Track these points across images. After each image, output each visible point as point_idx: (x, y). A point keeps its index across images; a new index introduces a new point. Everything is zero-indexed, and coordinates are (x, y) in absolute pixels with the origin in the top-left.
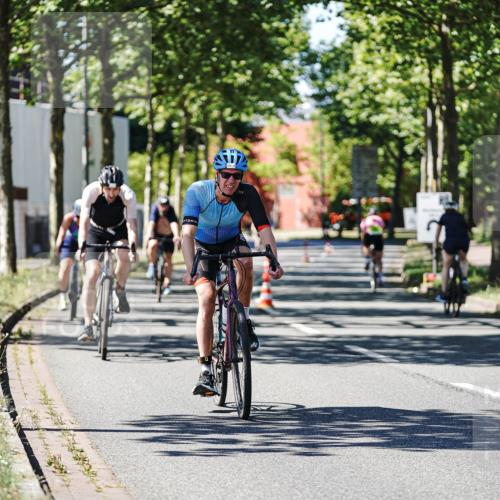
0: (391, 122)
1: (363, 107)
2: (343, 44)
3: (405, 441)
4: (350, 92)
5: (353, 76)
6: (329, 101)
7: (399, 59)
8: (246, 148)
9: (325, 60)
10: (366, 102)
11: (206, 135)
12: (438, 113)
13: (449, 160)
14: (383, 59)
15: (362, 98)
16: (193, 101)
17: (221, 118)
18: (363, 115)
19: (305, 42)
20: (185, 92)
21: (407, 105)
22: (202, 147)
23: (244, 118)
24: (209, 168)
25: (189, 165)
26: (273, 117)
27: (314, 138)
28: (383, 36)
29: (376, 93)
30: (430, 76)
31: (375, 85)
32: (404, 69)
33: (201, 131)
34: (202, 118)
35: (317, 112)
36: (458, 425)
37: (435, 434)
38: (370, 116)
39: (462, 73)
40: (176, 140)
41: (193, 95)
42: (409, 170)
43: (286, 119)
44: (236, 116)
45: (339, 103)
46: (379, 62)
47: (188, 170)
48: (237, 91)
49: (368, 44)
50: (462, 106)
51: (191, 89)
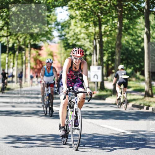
0: (83, 44)
1: (74, 40)
2: (68, 20)
3: (86, 143)
4: (70, 35)
5: (71, 30)
6: (63, 37)
7: (85, 25)
8: (37, 52)
9: (62, 25)
10: (75, 38)
11: (25, 48)
12: (97, 41)
13: (101, 56)
14: (80, 24)
15: (73, 37)
16: (21, 37)
17: (30, 43)
18: (74, 42)
19: (56, 19)
20: (18, 35)
21: (88, 38)
22: (24, 52)
23: (37, 43)
24: (26, 58)
25: (20, 57)
26: (46, 42)
27: (58, 49)
28: (80, 17)
29: (78, 35)
30: (95, 30)
31: (77, 32)
32: (87, 28)
33: (23, 47)
34: (24, 43)
35: (60, 41)
36: (103, 138)
37: (96, 141)
38: (76, 42)
39: (105, 29)
40: (16, 50)
41: (21, 35)
42: (88, 59)
43: (50, 43)
44: (34, 42)
45: (66, 38)
46: (79, 25)
47: (19, 59)
48: (35, 34)
49: (76, 20)
50: (105, 39)
51: (20, 34)
